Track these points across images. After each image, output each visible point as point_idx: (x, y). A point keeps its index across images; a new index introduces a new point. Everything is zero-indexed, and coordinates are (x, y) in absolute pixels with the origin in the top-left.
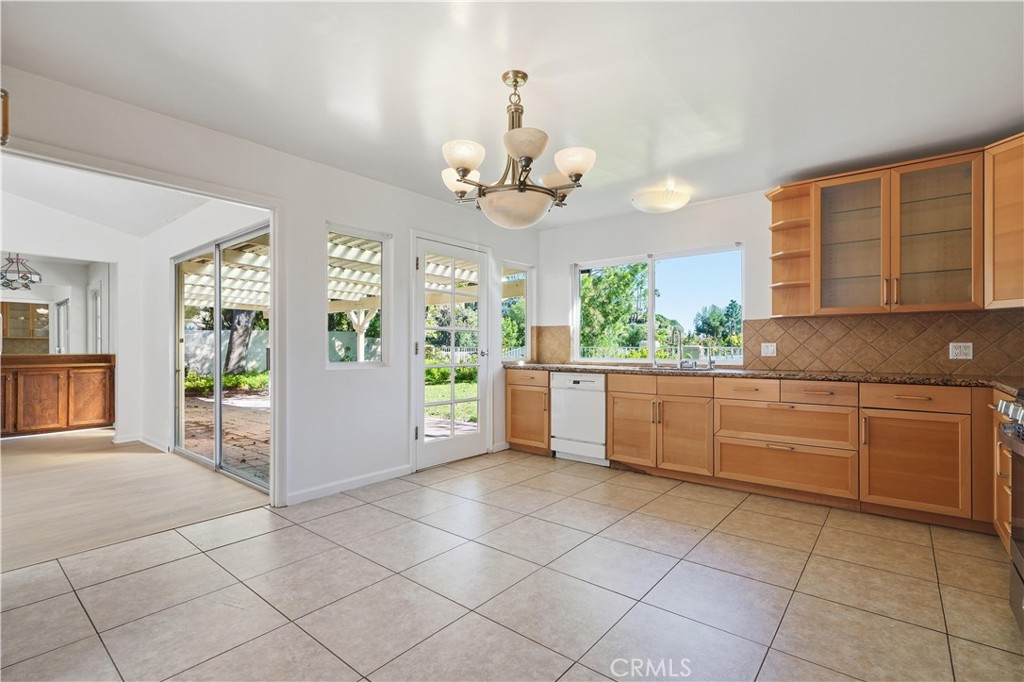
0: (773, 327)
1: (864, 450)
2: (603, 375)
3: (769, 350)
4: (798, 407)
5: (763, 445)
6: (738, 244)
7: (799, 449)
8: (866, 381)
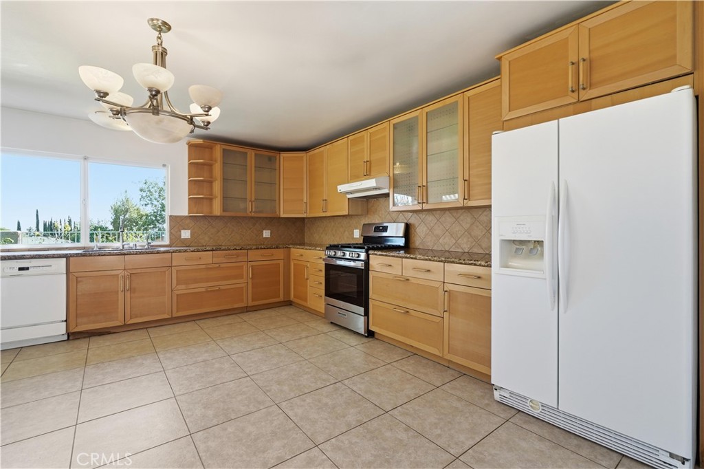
0: (188, 221)
1: (250, 281)
2: (65, 259)
3: (186, 234)
4: (222, 265)
5: (203, 290)
6: (164, 165)
7: (222, 288)
8: (251, 249)
